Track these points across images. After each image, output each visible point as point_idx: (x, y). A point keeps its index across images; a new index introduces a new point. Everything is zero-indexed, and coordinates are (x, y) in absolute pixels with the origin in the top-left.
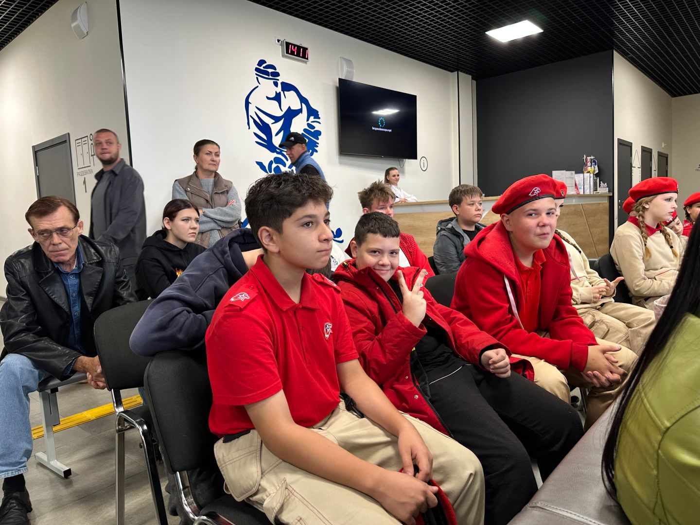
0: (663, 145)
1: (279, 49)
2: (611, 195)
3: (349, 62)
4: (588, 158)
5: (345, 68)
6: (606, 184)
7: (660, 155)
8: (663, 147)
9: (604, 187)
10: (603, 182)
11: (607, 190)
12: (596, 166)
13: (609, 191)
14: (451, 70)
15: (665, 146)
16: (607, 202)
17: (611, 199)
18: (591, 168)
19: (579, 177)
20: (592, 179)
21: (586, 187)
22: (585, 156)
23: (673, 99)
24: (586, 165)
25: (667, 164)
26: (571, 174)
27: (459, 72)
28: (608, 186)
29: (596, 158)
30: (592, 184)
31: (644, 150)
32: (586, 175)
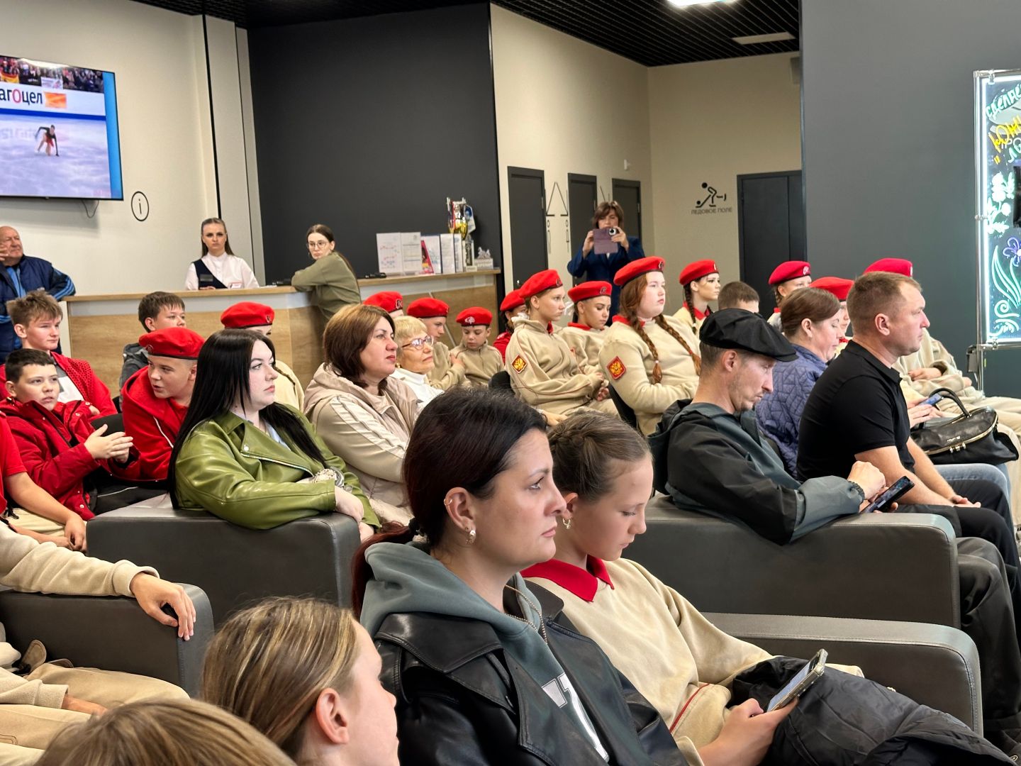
0: (626, 165)
2: (499, 271)
4: (454, 203)
6: (488, 251)
7: (619, 184)
8: (626, 168)
9: (485, 258)
12: (472, 218)
13: (495, 265)
14: (191, 11)
15: (628, 167)
18: (462, 223)
19: (432, 242)
20: (461, 244)
21: (449, 259)
22: (448, 200)
23: (650, 69)
24: (452, 217)
25: (639, 200)
26: (414, 238)
27: (208, 17)
28: (492, 256)
29: (468, 202)
30: (462, 253)
31: (575, 180)
32: (447, 238)
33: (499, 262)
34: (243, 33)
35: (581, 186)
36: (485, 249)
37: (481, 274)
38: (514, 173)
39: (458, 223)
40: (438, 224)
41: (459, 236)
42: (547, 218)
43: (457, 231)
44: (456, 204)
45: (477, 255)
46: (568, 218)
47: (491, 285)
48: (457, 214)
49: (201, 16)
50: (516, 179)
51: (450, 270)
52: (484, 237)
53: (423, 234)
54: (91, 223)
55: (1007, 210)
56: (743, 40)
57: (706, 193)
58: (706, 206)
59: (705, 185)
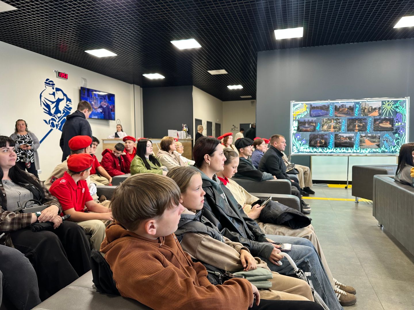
0: (218, 120)
1: (55, 74)
2: (192, 139)
3: (85, 80)
5: (83, 82)
7: (216, 124)
12: (187, 128)
14: (131, 84)
19: (179, 132)
20: (185, 133)
21: (182, 136)
22: (183, 125)
23: (224, 102)
24: (183, 128)
25: (220, 127)
26: (176, 131)
27: (135, 85)
28: (191, 136)
29: (187, 125)
30: (185, 135)
31: (208, 122)
32: (182, 132)
33: (192, 137)
34: (142, 89)
35: (209, 124)
36: (190, 135)
37: (188, 140)
38: (196, 120)
39: (184, 129)
40: (180, 129)
41: (185, 132)
43: (184, 131)
44: (184, 125)
45: (188, 136)
46: (206, 130)
47: (190, 142)
48: (184, 127)
49: (133, 85)
50: (197, 121)
51: (183, 138)
52: (190, 132)
53: (178, 130)
54: (108, 125)
55: (296, 128)
56: (242, 97)
57: (233, 127)
58: (233, 130)
59: (233, 125)
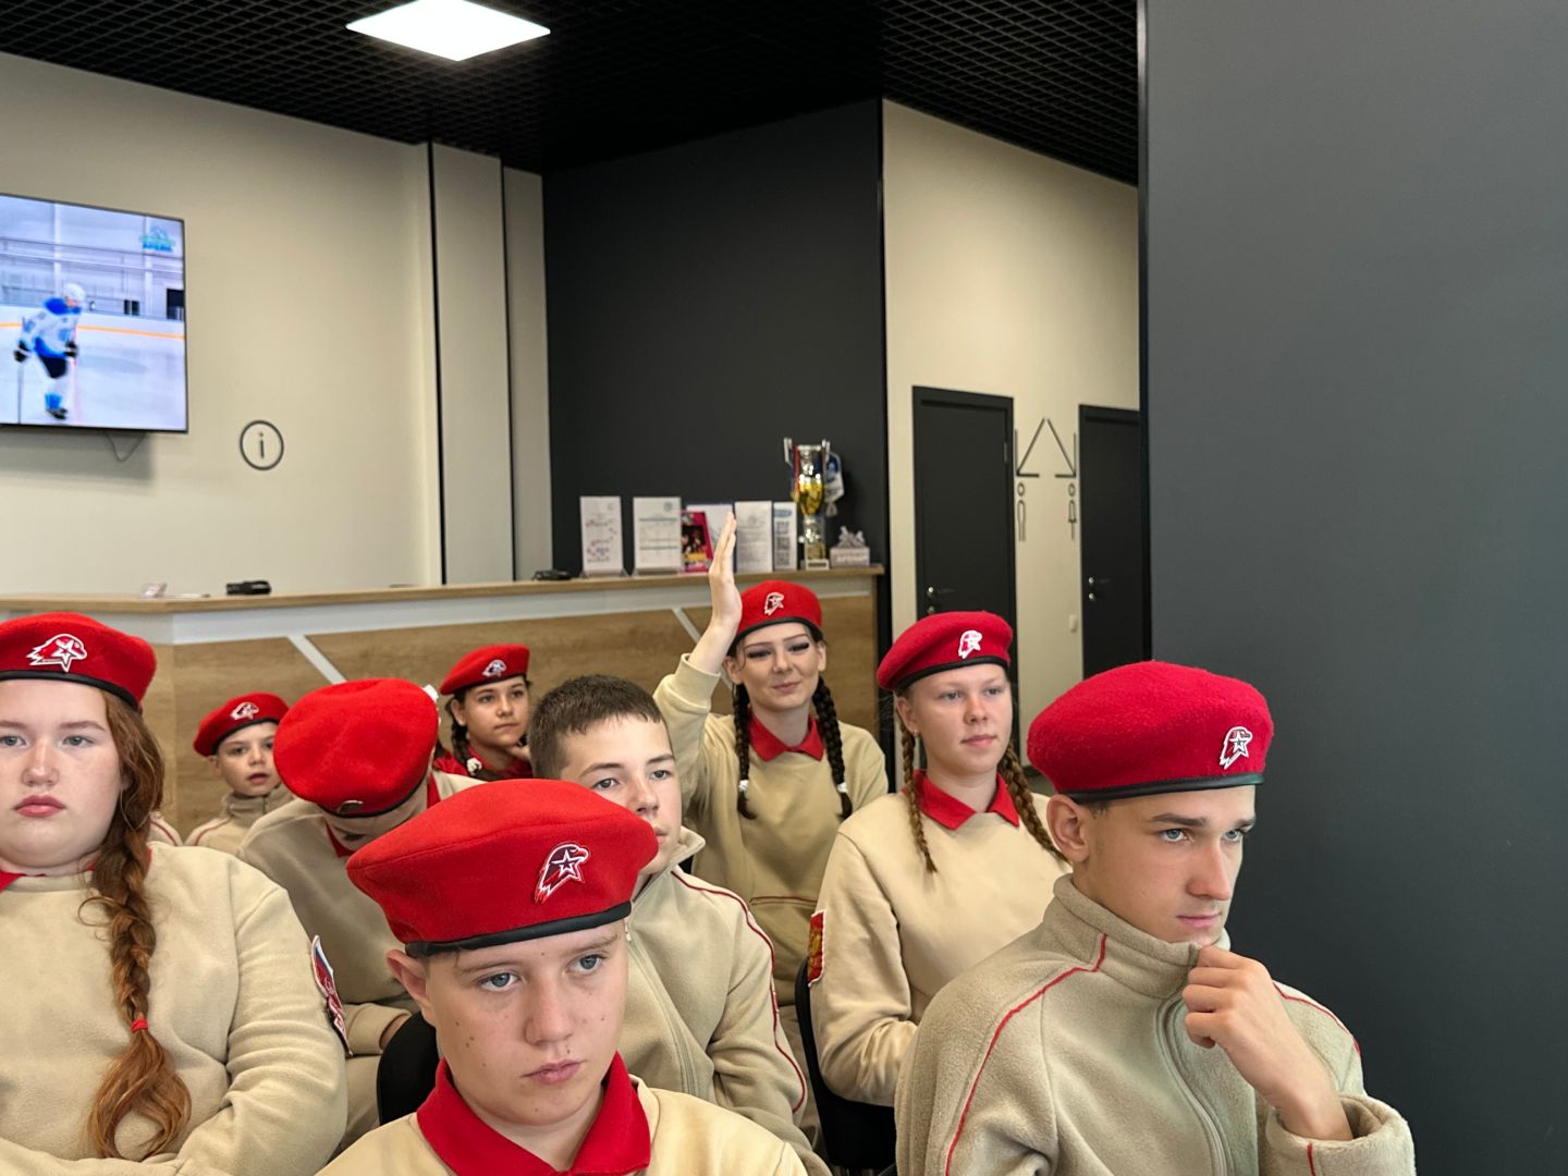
2: (880, 569)
4: (801, 448)
6: (860, 535)
9: (853, 546)
10: (849, 529)
11: (863, 555)
12: (839, 476)
13: (874, 559)
14: (412, 140)
16: (866, 593)
17: (883, 585)
18: (813, 483)
22: (788, 443)
26: (664, 507)
27: (436, 147)
28: (868, 543)
29: (832, 448)
31: (1093, 419)
35: (1112, 428)
36: (853, 530)
38: (928, 401)
39: (804, 482)
42: (1017, 480)
43: (803, 496)
44: (805, 449)
46: (1076, 482)
48: (805, 468)
49: (424, 147)
50: (936, 410)
